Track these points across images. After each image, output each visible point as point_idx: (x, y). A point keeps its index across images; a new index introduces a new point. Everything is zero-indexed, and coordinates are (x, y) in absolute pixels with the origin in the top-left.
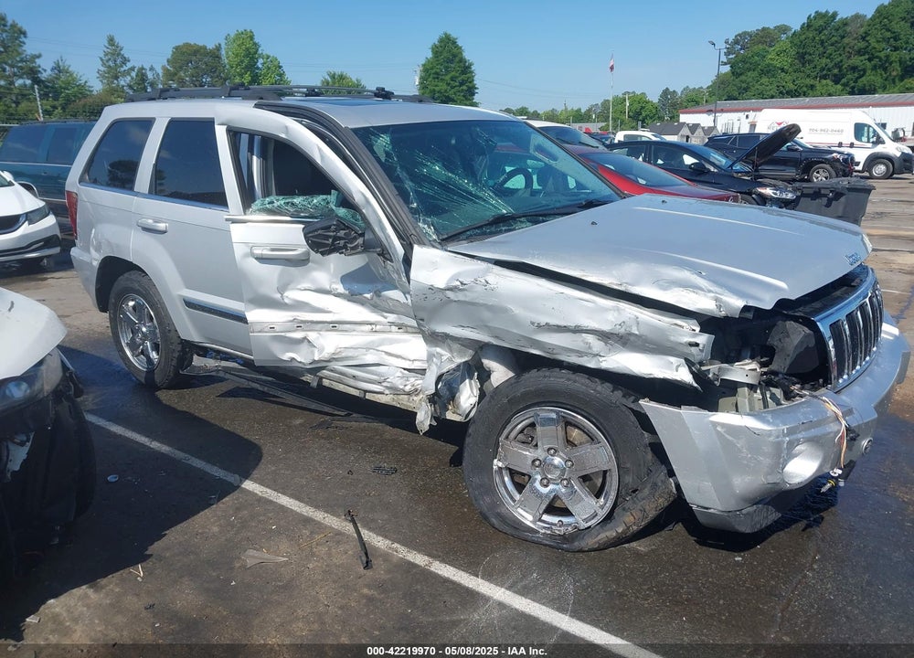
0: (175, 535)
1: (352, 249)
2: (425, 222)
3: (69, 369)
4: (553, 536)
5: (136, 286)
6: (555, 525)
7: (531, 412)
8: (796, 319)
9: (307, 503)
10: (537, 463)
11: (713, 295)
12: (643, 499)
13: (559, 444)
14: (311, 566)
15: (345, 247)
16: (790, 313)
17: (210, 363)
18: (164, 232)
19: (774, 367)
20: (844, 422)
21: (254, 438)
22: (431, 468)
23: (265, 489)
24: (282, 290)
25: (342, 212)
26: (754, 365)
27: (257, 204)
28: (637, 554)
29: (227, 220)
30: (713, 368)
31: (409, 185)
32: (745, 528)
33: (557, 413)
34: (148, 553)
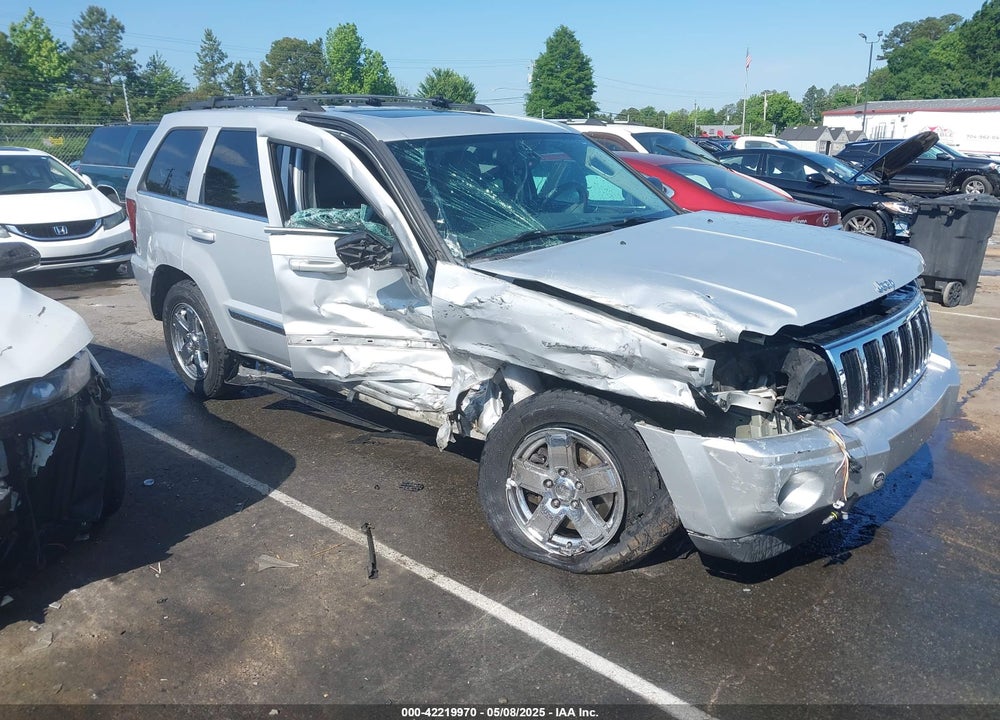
0: (196, 538)
1: (381, 263)
2: (451, 238)
3: (97, 373)
4: (560, 557)
5: (186, 294)
6: (564, 546)
7: (543, 432)
8: (808, 347)
9: (328, 515)
10: (549, 483)
11: (714, 319)
12: (647, 523)
13: (570, 465)
14: (319, 573)
15: (374, 261)
16: (801, 340)
17: (255, 374)
18: (212, 242)
19: (787, 395)
20: (846, 454)
21: (289, 449)
22: (459, 486)
23: (291, 499)
24: (319, 303)
25: (371, 226)
26: (770, 393)
27: (295, 218)
28: (644, 580)
29: (266, 231)
30: (721, 396)
31: (438, 200)
32: (743, 557)
33: (567, 434)
34: (169, 552)
